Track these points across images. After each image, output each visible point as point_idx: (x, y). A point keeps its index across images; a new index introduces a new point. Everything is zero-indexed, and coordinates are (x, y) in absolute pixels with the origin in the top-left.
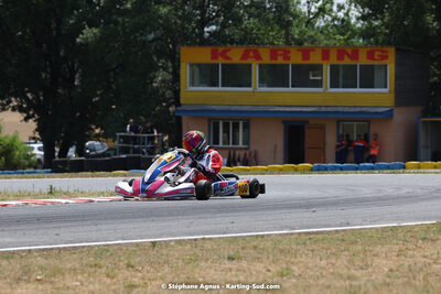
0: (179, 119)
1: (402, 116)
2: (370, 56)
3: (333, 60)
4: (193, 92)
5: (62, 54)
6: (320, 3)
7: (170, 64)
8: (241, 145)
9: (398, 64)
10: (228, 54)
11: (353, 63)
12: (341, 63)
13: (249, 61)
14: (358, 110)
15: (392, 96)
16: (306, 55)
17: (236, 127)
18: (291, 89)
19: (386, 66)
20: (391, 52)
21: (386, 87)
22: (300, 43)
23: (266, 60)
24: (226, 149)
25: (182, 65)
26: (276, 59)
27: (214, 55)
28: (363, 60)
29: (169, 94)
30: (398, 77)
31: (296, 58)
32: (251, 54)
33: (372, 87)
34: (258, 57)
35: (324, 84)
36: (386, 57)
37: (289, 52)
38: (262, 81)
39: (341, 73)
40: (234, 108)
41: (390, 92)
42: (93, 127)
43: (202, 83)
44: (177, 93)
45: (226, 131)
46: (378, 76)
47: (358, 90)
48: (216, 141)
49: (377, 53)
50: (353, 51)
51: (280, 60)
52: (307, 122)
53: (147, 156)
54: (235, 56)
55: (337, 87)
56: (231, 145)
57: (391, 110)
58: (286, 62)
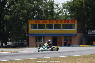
0: (28, 36)
1: (79, 35)
2: (71, 22)
3: (63, 23)
4: (31, 30)
5: (1, 22)
6: (60, 10)
7: (26, 24)
8: (42, 42)
9: (78, 24)
10: (39, 22)
11: (68, 23)
12: (65, 23)
14: (69, 34)
16: (57, 22)
17: (41, 38)
18: (54, 29)
19: (75, 24)
20: (76, 21)
21: (75, 29)
22: (55, 19)
23: (48, 23)
25: (29, 24)
26: (50, 23)
27: (36, 22)
28: (70, 23)
29: (26, 31)
30: (78, 27)
31: (55, 22)
32: (45, 22)
33: (72, 29)
34: (46, 22)
36: (75, 22)
37: (53, 21)
38: (47, 28)
39: (65, 26)
40: (41, 34)
41: (76, 30)
42: (9, 39)
43: (33, 28)
44: (28, 30)
45: (39, 39)
46: (73, 27)
47: (69, 29)
48: (37, 41)
49: (73, 21)
50: (67, 21)
51: (51, 23)
52: (57, 37)
54: (41, 22)
55: (64, 29)
56: (40, 42)
57: (76, 34)
58: (52, 23)
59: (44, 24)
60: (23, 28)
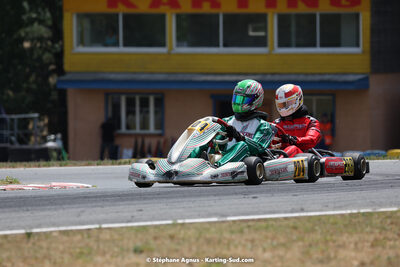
0: (63, 94)
3: (282, 7)
4: (81, 54)
7: (48, 15)
8: (152, 129)
9: (376, 12)
11: (311, 11)
12: (293, 11)
13: (162, 9)
14: (318, 78)
15: (367, 58)
17: (145, 104)
18: (221, 50)
19: (357, 16)
21: (358, 45)
23: (187, 8)
24: (130, 135)
25: (67, 16)
26: (200, 6)
28: (325, 7)
29: (47, 57)
30: (375, 31)
31: (229, 5)
33: (338, 45)
34: (175, 4)
35: (269, 43)
36: (358, 2)
38: (181, 39)
39: (293, 29)
40: (143, 77)
41: (363, 52)
43: (95, 42)
44: (59, 57)
45: (130, 112)
46: (346, 31)
47: (318, 50)
51: (206, 8)
53: (17, 146)
54: (142, 3)
55: (288, 45)
56: (138, 130)
57: (366, 79)
58: (214, 11)
59: (162, 17)
60: (32, 40)
